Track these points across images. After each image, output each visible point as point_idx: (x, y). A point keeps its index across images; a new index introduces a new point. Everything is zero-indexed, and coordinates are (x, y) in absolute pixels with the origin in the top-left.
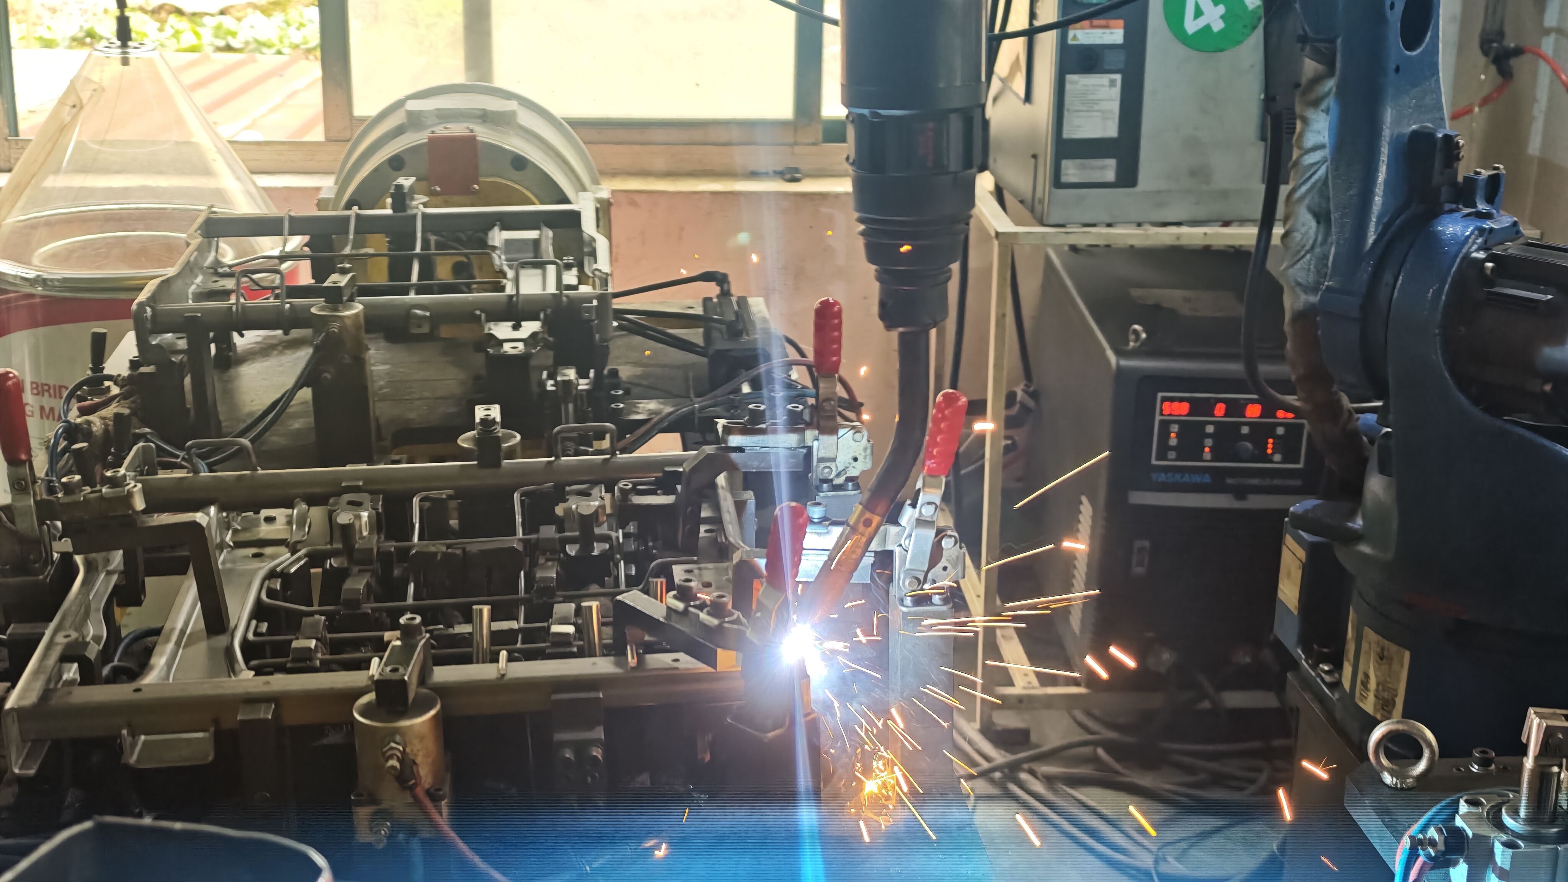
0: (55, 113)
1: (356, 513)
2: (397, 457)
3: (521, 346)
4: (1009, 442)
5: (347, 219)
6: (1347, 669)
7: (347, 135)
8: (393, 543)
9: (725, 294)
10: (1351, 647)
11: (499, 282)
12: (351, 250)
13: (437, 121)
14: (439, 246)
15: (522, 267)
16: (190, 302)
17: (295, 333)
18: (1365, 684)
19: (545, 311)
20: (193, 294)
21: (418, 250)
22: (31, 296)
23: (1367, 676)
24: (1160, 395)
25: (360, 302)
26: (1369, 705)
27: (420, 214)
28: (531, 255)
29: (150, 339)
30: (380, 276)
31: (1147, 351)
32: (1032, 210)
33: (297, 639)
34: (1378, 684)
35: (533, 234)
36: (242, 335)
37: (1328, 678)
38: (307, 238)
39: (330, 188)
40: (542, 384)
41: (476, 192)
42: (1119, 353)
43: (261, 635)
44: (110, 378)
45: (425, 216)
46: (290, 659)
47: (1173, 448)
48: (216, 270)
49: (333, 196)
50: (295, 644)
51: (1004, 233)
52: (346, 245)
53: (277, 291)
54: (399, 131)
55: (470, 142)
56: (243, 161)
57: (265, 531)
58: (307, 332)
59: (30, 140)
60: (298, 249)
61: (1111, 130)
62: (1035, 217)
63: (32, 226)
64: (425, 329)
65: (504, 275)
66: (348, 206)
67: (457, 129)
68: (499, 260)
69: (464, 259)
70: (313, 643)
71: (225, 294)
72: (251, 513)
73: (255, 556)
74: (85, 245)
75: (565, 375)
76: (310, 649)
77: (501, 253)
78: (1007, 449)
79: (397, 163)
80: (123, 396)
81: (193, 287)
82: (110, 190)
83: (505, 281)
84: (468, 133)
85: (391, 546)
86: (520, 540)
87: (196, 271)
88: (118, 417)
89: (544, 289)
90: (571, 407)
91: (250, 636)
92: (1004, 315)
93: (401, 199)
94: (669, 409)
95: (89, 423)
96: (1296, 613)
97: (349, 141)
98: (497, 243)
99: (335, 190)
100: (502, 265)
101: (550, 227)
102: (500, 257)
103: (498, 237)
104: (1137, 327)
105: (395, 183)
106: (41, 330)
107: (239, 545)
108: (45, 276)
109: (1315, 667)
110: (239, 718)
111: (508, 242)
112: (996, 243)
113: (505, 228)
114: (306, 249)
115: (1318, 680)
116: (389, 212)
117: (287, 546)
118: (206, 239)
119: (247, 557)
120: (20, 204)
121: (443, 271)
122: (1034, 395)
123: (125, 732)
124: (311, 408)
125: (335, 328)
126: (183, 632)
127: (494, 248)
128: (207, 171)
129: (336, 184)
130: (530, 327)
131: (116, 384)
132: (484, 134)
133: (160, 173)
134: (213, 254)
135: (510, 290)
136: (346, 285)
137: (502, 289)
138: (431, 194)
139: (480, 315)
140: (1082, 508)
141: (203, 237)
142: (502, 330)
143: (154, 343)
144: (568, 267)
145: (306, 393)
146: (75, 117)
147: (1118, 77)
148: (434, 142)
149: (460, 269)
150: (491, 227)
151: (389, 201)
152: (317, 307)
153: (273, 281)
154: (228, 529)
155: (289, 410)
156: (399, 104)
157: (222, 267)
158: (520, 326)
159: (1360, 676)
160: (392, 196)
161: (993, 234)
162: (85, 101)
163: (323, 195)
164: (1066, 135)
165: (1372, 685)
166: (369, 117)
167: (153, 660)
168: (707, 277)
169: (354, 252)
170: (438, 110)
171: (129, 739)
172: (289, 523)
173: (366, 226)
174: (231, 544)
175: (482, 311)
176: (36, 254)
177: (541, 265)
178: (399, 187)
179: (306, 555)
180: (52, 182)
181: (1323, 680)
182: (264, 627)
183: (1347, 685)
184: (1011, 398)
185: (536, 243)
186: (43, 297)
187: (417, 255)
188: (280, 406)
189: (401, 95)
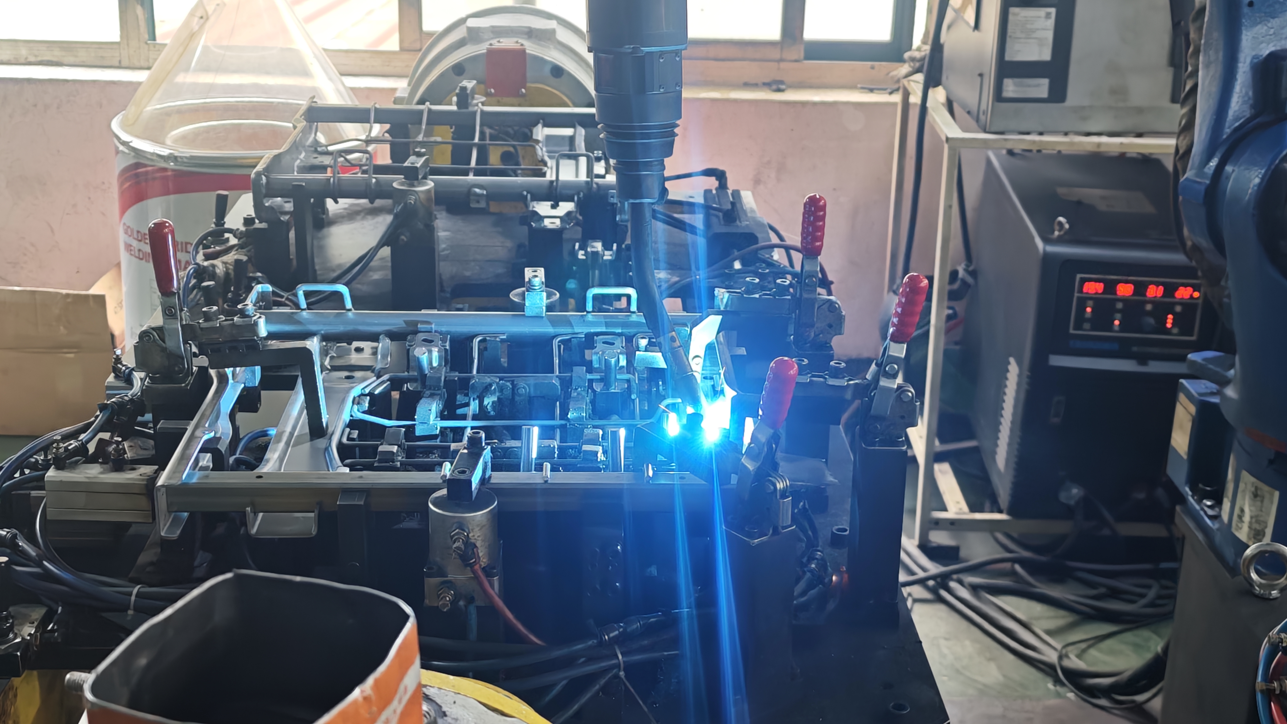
0: (187, 23)
1: (429, 348)
2: (460, 306)
3: (558, 221)
4: (950, 312)
5: (421, 112)
6: (1226, 505)
7: (418, 46)
8: (457, 374)
9: (723, 185)
10: (1230, 487)
11: (541, 169)
12: (423, 138)
13: (492, 36)
14: (492, 138)
15: (561, 158)
16: (296, 174)
17: (379, 202)
18: (1240, 517)
19: (578, 194)
20: (298, 166)
21: (476, 140)
22: (165, 170)
23: (1242, 510)
24: (1079, 276)
25: (432, 180)
26: (1243, 534)
27: (479, 110)
28: (568, 148)
29: (265, 201)
30: (444, 161)
31: (1068, 239)
32: (977, 120)
33: (382, 444)
34: (1251, 517)
35: (568, 132)
36: (336, 202)
37: (1210, 512)
38: (387, 126)
39: (404, 89)
40: (574, 254)
41: (523, 95)
42: (1046, 240)
43: (353, 440)
44: (230, 231)
45: (483, 113)
46: (377, 459)
47: (1088, 320)
48: (316, 150)
49: (406, 95)
50: (381, 449)
51: (953, 139)
52: (419, 133)
53: (365, 168)
54: (461, 44)
55: (521, 54)
56: (334, 65)
57: (355, 359)
58: (388, 202)
59: (165, 45)
60: (381, 135)
61: (1046, 55)
62: (979, 126)
63: (167, 113)
64: (483, 205)
65: (545, 164)
66: (421, 102)
67: (508, 43)
68: (541, 151)
69: (511, 149)
70: (395, 449)
71: (322, 168)
72: (345, 344)
73: (348, 378)
74: (208, 130)
75: (593, 247)
76: (393, 452)
77: (543, 146)
78: (949, 318)
79: (459, 70)
80: (240, 247)
81: (298, 161)
82: (228, 86)
83: (546, 169)
84: (518, 46)
85: (456, 375)
86: (557, 376)
87: (300, 148)
88: (237, 262)
89: (577, 176)
90: (597, 272)
91: (345, 440)
92: (950, 207)
93: (464, 98)
94: (676, 279)
95: (214, 266)
96: (1185, 457)
97: (420, 50)
98: (540, 138)
99: (408, 91)
100: (543, 156)
101: (583, 126)
102: (542, 149)
103: (541, 132)
104: (1061, 219)
105: (460, 85)
106: (172, 197)
107: (335, 368)
108: (176, 154)
109: (1199, 502)
110: (338, 503)
111: (549, 138)
112: (946, 147)
113: (546, 125)
114: (387, 135)
115: (1202, 513)
116: (454, 108)
117: (373, 371)
118: (308, 124)
119: (342, 378)
120: (158, 95)
121: (494, 160)
122: (973, 274)
123: (249, 509)
124: (390, 264)
125: (412, 200)
126: (292, 434)
127: (537, 142)
128: (305, 73)
129: (409, 85)
130: (566, 207)
131: (235, 236)
132: (531, 48)
133: (268, 73)
134: (313, 135)
135: (550, 176)
136: (421, 166)
137: (544, 175)
138: (487, 95)
139: (527, 195)
140: (1010, 367)
141: (307, 122)
142: (543, 208)
143: (267, 204)
144: (598, 159)
145: (386, 251)
146: (202, 27)
147: (1053, 11)
148: (492, 53)
149: (507, 157)
150: (536, 125)
151: (455, 99)
152: (397, 182)
153: (361, 160)
154: (327, 356)
155: (372, 264)
156: (462, 21)
157: (321, 147)
158: (558, 205)
159: (1237, 511)
160: (457, 95)
161: (944, 139)
162: (210, 12)
163: (398, 94)
164: (1007, 58)
165: (1247, 518)
166: (436, 32)
167: (268, 455)
168: (708, 173)
169: (425, 139)
170: (493, 27)
171: (252, 515)
172: (375, 353)
173: (436, 119)
174: (329, 367)
175: (528, 192)
176: (169, 136)
177: (575, 157)
178: (464, 89)
179: (388, 380)
180: (181, 78)
181: (1205, 513)
182: (355, 434)
183: (1225, 517)
184: (954, 275)
185: (572, 139)
186: (173, 170)
187: (475, 144)
188: (364, 261)
189: (463, 15)
